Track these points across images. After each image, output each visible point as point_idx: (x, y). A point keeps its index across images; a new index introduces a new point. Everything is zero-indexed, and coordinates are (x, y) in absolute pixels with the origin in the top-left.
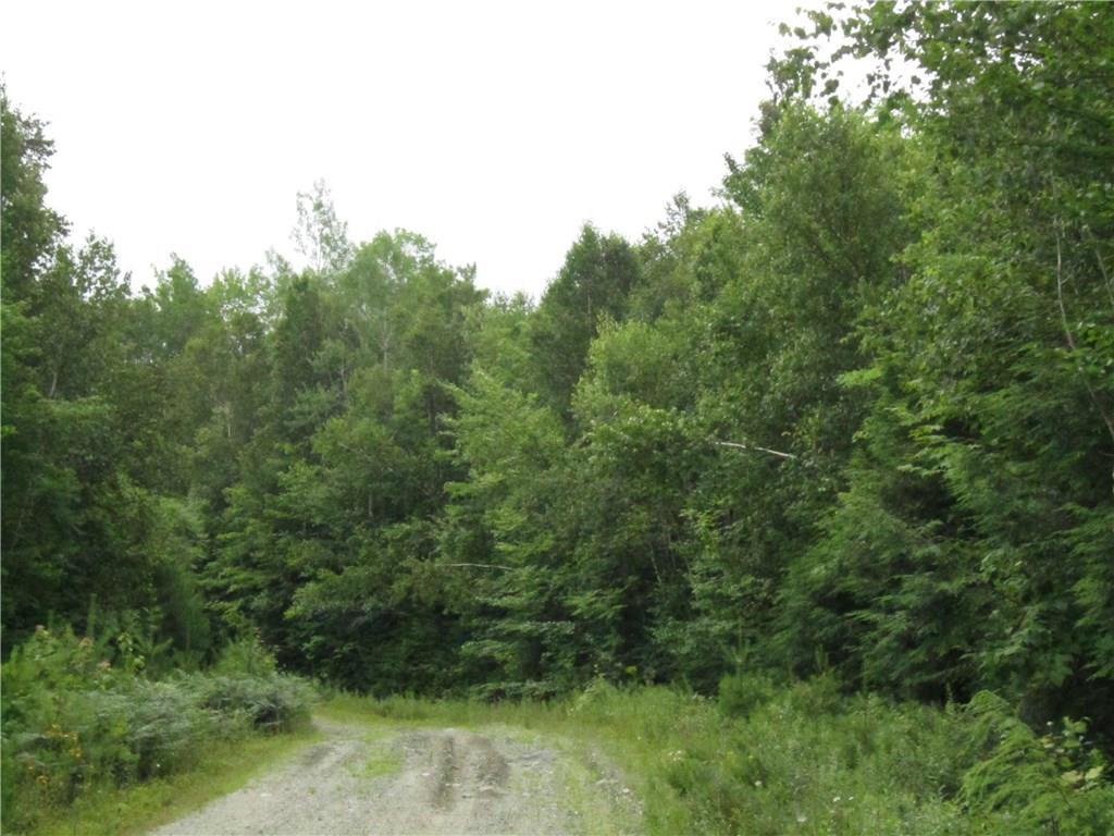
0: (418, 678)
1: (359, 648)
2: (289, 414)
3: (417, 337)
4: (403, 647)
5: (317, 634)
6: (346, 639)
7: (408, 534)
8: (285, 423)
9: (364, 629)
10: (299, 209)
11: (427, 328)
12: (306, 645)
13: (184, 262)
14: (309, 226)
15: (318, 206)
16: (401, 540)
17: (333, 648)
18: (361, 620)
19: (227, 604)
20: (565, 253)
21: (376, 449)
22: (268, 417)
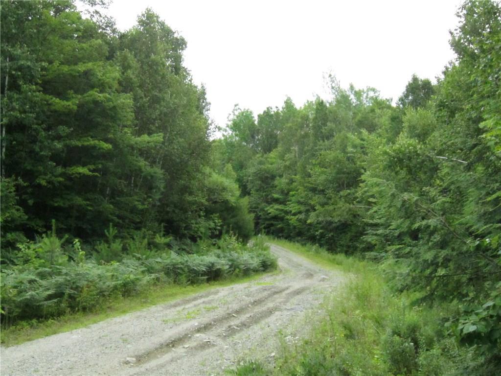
0: (353, 247)
1: (335, 235)
2: (316, 150)
3: (359, 121)
4: (349, 236)
5: (321, 229)
6: (331, 231)
7: (349, 194)
8: (314, 153)
9: (337, 228)
10: (324, 77)
11: (363, 118)
12: (317, 233)
13: (290, 98)
14: (327, 83)
15: (330, 76)
16: (346, 196)
17: (326, 234)
18: (334, 225)
19: (293, 217)
20: (405, 86)
21: (339, 162)
22: (308, 151)
